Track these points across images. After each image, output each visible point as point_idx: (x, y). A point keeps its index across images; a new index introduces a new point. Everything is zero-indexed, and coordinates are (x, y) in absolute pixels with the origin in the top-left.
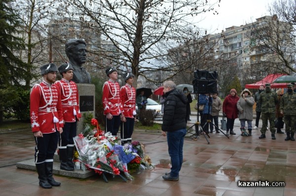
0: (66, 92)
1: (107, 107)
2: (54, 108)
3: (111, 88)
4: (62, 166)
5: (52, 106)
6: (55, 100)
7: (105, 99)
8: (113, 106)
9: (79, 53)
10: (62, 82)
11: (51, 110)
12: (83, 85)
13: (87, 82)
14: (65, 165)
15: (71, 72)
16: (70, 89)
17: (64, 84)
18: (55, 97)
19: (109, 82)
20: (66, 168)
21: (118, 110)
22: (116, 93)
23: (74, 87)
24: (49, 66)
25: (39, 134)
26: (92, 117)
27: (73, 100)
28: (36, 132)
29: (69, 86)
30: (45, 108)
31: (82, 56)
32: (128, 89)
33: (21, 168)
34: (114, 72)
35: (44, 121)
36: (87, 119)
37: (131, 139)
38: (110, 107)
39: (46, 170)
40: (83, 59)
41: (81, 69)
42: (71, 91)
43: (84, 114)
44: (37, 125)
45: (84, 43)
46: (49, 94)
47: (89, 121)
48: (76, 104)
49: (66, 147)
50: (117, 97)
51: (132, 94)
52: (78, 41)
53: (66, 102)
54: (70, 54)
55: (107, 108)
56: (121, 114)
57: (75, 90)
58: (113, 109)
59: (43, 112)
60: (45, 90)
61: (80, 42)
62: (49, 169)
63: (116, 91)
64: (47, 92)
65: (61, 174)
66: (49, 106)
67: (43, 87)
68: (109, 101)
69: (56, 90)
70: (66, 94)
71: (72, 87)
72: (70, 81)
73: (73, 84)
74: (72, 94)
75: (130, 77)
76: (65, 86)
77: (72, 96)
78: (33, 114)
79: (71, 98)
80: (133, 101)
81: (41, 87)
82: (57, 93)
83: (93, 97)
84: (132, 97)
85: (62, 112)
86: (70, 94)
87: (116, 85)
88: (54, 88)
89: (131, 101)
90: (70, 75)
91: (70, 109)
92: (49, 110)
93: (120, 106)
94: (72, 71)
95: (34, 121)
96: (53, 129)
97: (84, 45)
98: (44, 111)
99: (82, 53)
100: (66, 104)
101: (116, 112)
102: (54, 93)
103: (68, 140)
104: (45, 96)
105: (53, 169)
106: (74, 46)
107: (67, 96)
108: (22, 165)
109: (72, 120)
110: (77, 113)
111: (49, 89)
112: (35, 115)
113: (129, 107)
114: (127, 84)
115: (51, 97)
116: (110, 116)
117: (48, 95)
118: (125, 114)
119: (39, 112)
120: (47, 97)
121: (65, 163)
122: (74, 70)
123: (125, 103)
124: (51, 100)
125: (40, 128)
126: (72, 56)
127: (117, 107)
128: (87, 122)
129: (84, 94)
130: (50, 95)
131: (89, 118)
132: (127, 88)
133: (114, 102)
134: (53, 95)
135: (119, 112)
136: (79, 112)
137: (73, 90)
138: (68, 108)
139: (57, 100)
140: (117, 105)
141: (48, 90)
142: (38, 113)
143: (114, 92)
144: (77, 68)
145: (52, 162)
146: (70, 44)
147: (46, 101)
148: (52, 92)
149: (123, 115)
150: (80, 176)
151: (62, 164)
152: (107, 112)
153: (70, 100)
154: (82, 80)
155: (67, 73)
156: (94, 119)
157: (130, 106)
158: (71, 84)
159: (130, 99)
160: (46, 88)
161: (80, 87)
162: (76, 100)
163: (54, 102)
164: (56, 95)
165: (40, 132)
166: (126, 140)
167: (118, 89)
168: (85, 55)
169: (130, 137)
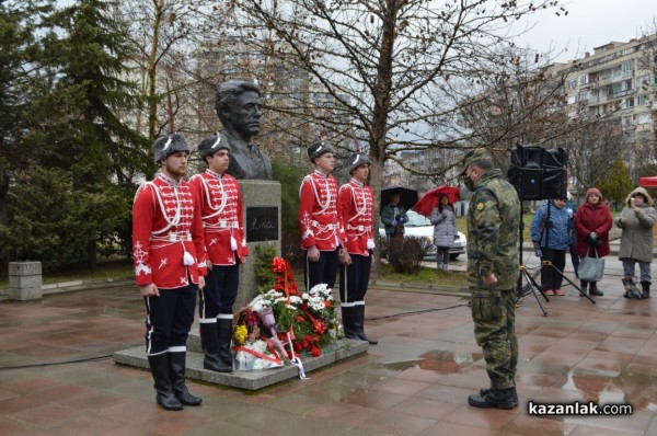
0: (215, 199)
1: (309, 232)
2: (184, 234)
3: (318, 189)
4: (208, 362)
5: (180, 228)
6: (187, 216)
7: (306, 215)
8: (321, 230)
9: (244, 111)
10: (206, 176)
11: (178, 238)
12: (253, 182)
13: (263, 175)
14: (213, 360)
15: (223, 154)
16: (224, 193)
17: (211, 183)
18: (187, 208)
19: (315, 177)
20: (216, 367)
21: (333, 238)
22: (328, 202)
23: (232, 188)
24: (169, 141)
25: (152, 289)
26: (274, 254)
27: (228, 216)
28: (144, 286)
29: (222, 185)
30: (166, 233)
31: (252, 120)
32: (357, 190)
33: (122, 364)
34: (327, 154)
35: (164, 262)
36: (262, 259)
37: (362, 303)
38: (315, 232)
39: (171, 369)
40: (253, 126)
41: (250, 147)
42: (225, 198)
43: (257, 248)
44: (147, 270)
45: (256, 91)
46: (174, 202)
47: (268, 262)
48: (236, 225)
49: (214, 320)
50: (332, 210)
51: (365, 203)
52: (242, 86)
53: (215, 220)
54: (227, 114)
55: (310, 236)
56: (340, 247)
57: (234, 194)
58: (323, 235)
59: (161, 243)
60: (164, 195)
61: (247, 88)
62: (177, 368)
63: (329, 196)
64: (168, 199)
65: (204, 378)
67: (161, 188)
68: (314, 218)
69: (190, 194)
70: (213, 203)
71: (228, 189)
72: (223, 175)
73: (230, 182)
74: (228, 202)
75: (361, 165)
76: (211, 186)
77: (227, 209)
78: (138, 246)
79: (225, 213)
80: (366, 217)
81: (156, 188)
82: (191, 201)
83: (276, 208)
84: (364, 209)
85: (203, 242)
86: (224, 205)
87: (329, 182)
88: (185, 190)
90: (222, 160)
91: (224, 238)
92: (173, 238)
93: (338, 230)
94: (226, 151)
95: (140, 261)
96: (183, 280)
97: (257, 95)
98: (163, 239)
99: (250, 113)
100: (213, 226)
101: (328, 243)
102: (185, 201)
103: (220, 304)
104: (166, 206)
105: (187, 366)
106: (233, 97)
107: (217, 207)
108: (124, 357)
109: (227, 262)
110: (239, 245)
111: (173, 190)
112: (143, 249)
113: (357, 231)
114: (354, 180)
115: (178, 210)
116: (315, 253)
117: (171, 205)
118: (350, 246)
119: (152, 243)
120: (169, 210)
121: (213, 356)
122: (235, 149)
123: (350, 223)
124: (178, 216)
125: (154, 278)
126: (230, 119)
127: (331, 231)
128: (263, 266)
129: (256, 204)
130: (176, 205)
131: (266, 256)
132: (353, 189)
133: (324, 221)
134: (183, 205)
135: (334, 243)
136: (244, 243)
137: (230, 195)
138: (218, 235)
139: (192, 216)
140: (330, 227)
141: (172, 195)
142: (148, 245)
143: (325, 199)
144: (240, 145)
145: (184, 353)
146: (225, 93)
147: (167, 219)
148: (181, 197)
149: (345, 250)
150: (245, 386)
151: (207, 357)
152: (308, 244)
153: (222, 216)
154: (251, 172)
155: (216, 157)
156: (278, 257)
157: (361, 228)
158: (226, 182)
159: (360, 213)
160: (166, 191)
161: (249, 186)
162: (236, 217)
163: (186, 220)
164: (189, 205)
165: (153, 286)
166: (353, 304)
167: (333, 192)
168: (258, 117)
169: (362, 300)
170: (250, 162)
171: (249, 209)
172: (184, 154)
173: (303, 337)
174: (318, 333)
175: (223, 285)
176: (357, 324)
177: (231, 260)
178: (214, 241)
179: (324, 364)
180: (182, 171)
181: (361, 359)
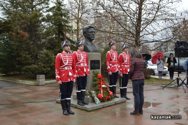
0: (80, 58)
1: (109, 67)
2: (70, 67)
3: (111, 55)
5: (68, 66)
6: (70, 62)
7: (108, 62)
8: (112, 66)
9: (90, 34)
11: (67, 68)
12: (92, 53)
13: (95, 51)
14: (80, 102)
15: (82, 46)
16: (82, 56)
17: (79, 54)
18: (70, 60)
19: (111, 51)
20: (80, 104)
21: (116, 69)
22: (115, 58)
23: (85, 55)
26: (98, 73)
27: (83, 62)
28: (58, 81)
29: (81, 54)
30: (64, 67)
31: (92, 36)
32: (124, 55)
34: (114, 45)
35: (64, 75)
36: (95, 75)
37: (126, 87)
40: (93, 38)
41: (92, 43)
42: (82, 58)
43: (93, 72)
44: (59, 77)
45: (93, 28)
46: (66, 59)
48: (86, 65)
49: (80, 91)
50: (116, 61)
51: (127, 59)
52: (89, 27)
53: (80, 64)
54: (85, 35)
55: (109, 68)
56: (118, 71)
57: (85, 57)
58: (113, 68)
59: (63, 70)
60: (64, 57)
62: (68, 104)
63: (115, 57)
64: (65, 58)
66: (66, 66)
68: (110, 63)
69: (71, 57)
70: (79, 59)
71: (84, 55)
73: (84, 53)
74: (83, 59)
75: (125, 48)
76: (79, 55)
78: (56, 70)
79: (82, 62)
80: (127, 63)
81: (61, 55)
82: (72, 58)
83: (99, 60)
84: (126, 60)
85: (76, 69)
86: (82, 59)
87: (115, 53)
88: (70, 56)
89: (126, 63)
90: (82, 48)
91: (82, 69)
92: (66, 68)
93: (117, 67)
95: (57, 75)
96: (69, 80)
97: (93, 29)
98: (63, 68)
99: (92, 34)
100: (79, 65)
101: (115, 70)
103: (81, 87)
104: (64, 60)
106: (87, 30)
107: (80, 60)
109: (83, 75)
110: (87, 71)
111: (66, 56)
112: (57, 71)
113: (125, 67)
114: (123, 52)
115: (67, 61)
116: (110, 73)
117: (66, 60)
118: (122, 71)
119: (60, 70)
120: (65, 61)
122: (87, 44)
126: (86, 36)
127: (116, 67)
128: (95, 76)
129: (93, 59)
130: (67, 59)
131: (96, 74)
132: (123, 55)
133: (113, 64)
134: (69, 59)
135: (116, 70)
136: (89, 70)
137: (84, 57)
138: (80, 68)
139: (72, 63)
140: (115, 65)
141: (66, 57)
142: (59, 70)
143: (114, 58)
144: (89, 43)
145: (70, 100)
146: (85, 29)
147: (64, 63)
150: (87, 109)
151: (78, 101)
152: (108, 70)
153: (82, 63)
154: (92, 50)
155: (80, 47)
156: (100, 74)
157: (126, 66)
158: (83, 53)
159: (125, 62)
160: (64, 56)
161: (91, 55)
162: (86, 63)
163: (70, 63)
164: (71, 59)
165: (60, 81)
166: (123, 88)
167: (116, 56)
168: (94, 35)
169: (126, 86)
170: (91, 48)
171: (91, 61)
172: (69, 46)
173: (106, 97)
174: (111, 96)
175: (82, 82)
176: (125, 94)
177: (84, 75)
178: (79, 69)
179: (112, 104)
180: (68, 50)
181: (124, 103)
